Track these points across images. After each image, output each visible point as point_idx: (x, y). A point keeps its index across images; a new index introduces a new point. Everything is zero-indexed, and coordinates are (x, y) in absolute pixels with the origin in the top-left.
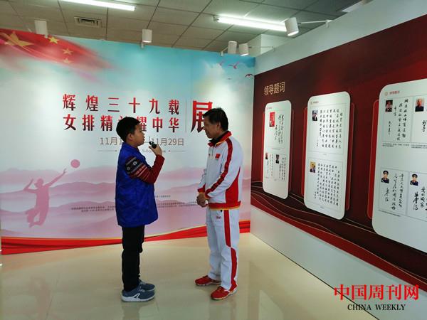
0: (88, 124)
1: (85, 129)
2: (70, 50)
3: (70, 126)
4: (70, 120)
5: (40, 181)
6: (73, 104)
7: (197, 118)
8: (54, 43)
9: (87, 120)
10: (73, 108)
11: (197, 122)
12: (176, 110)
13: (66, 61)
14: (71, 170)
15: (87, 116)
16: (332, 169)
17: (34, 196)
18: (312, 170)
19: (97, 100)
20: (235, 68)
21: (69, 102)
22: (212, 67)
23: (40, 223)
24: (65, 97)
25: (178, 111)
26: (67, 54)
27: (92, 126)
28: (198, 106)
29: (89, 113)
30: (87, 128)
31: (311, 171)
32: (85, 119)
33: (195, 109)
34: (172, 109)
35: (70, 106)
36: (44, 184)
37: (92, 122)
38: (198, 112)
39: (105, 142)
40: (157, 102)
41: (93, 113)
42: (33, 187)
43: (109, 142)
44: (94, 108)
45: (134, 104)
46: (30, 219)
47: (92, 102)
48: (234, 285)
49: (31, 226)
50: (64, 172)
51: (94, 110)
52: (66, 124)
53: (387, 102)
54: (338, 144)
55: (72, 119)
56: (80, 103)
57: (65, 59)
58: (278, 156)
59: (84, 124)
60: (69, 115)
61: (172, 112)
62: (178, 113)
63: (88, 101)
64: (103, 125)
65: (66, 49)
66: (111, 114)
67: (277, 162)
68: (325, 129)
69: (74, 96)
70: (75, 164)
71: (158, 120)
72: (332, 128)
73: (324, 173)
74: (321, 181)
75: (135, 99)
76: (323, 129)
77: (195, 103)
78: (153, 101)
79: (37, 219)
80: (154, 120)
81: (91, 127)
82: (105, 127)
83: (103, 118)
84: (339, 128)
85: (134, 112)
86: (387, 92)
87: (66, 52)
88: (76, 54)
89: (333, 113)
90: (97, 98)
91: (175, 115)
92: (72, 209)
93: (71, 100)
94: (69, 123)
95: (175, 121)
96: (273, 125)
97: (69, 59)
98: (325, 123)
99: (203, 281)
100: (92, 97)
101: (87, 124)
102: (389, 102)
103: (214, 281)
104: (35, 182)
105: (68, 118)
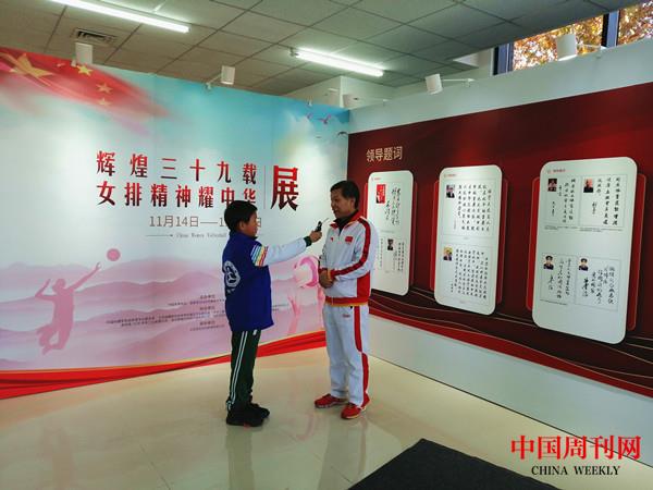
0: (133, 196)
1: (128, 204)
2: (109, 86)
3: (107, 199)
4: (107, 190)
5: (61, 282)
6: (111, 166)
7: (279, 189)
8: (84, 74)
9: (131, 190)
10: (111, 173)
11: (278, 196)
12: (253, 178)
13: (103, 102)
14: (107, 264)
15: (131, 185)
16: (476, 256)
17: (51, 306)
18: (448, 258)
19: (145, 162)
20: (325, 122)
21: (105, 163)
22: (297, 120)
23: (59, 346)
24: (101, 156)
25: (255, 179)
26: (104, 92)
27: (138, 199)
28: (280, 173)
29: (134, 179)
30: (131, 201)
31: (445, 258)
32: (128, 188)
33: (276, 177)
34: (247, 176)
35: (107, 169)
36: (66, 287)
37: (139, 193)
38: (280, 181)
39: (156, 222)
40: (227, 166)
41: (141, 181)
42: (49, 292)
43: (162, 224)
44: (142, 172)
45: (198, 168)
46: (44, 341)
47: (139, 164)
48: (366, 399)
49: (45, 351)
50: (97, 268)
51: (142, 176)
52: (101, 195)
53: (550, 181)
54: (485, 226)
55: (110, 188)
56: (122, 165)
57: (100, 98)
58: (390, 241)
59: (127, 196)
60: (105, 183)
61: (247, 181)
62: (254, 183)
63: (133, 162)
64: (154, 198)
65: (101, 84)
66: (165, 182)
67: (390, 248)
68: (467, 208)
69: (113, 155)
70: (113, 255)
71: (228, 191)
72: (476, 208)
73: (465, 261)
74: (461, 270)
75: (198, 161)
76: (463, 208)
77: (277, 169)
78: (222, 165)
79: (55, 339)
80: (223, 191)
81: (137, 201)
82: (157, 201)
83: (154, 188)
84: (486, 208)
85: (197, 179)
86: (549, 170)
87: (103, 88)
88: (117, 93)
89: (477, 189)
90: (146, 158)
91: (251, 185)
92: (108, 322)
93: (108, 160)
94: (105, 194)
95: (251, 194)
96: (383, 201)
97: (108, 99)
98: (467, 201)
99: (324, 402)
100: (140, 157)
101: (131, 196)
102: (553, 181)
103: (339, 400)
104: (53, 283)
105: (104, 187)
